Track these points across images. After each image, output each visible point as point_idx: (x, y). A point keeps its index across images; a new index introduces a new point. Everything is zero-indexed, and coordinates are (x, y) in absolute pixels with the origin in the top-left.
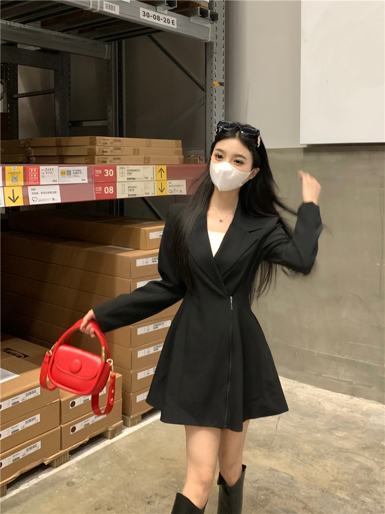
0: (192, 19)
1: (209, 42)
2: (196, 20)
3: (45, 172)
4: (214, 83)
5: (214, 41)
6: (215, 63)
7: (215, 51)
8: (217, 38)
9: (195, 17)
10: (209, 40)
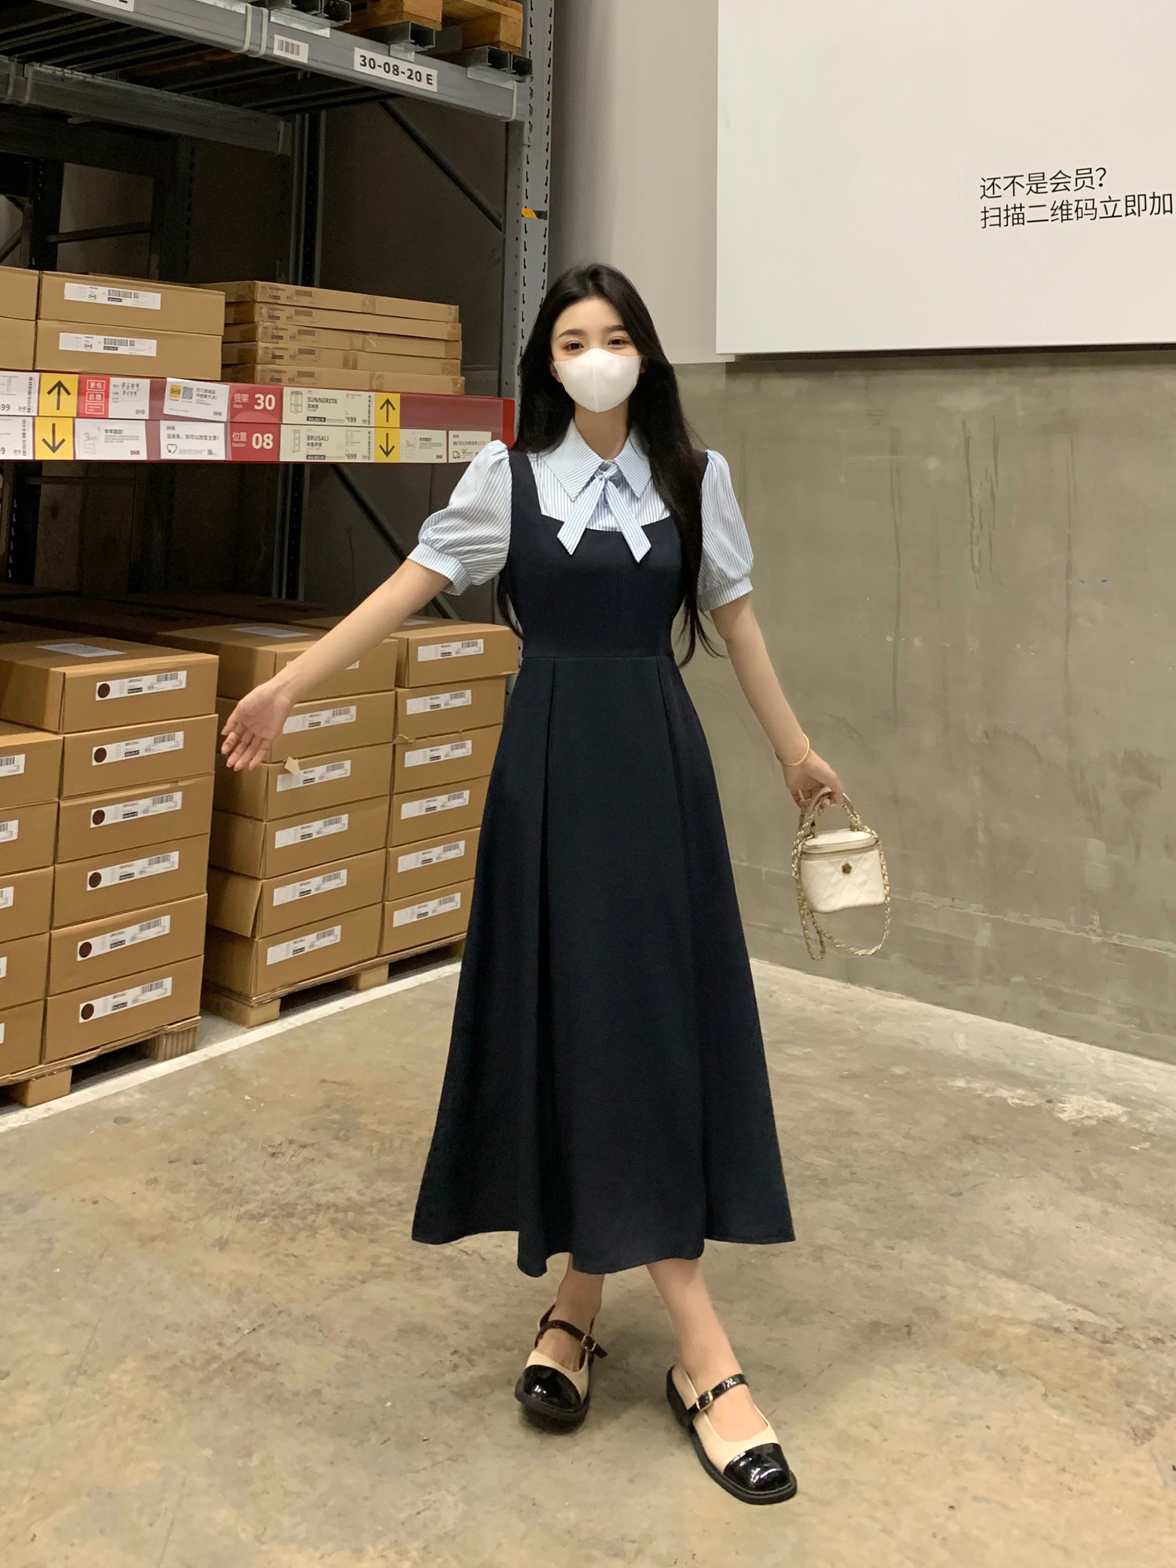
0: (472, 72)
1: (515, 120)
2: (481, 74)
3: (119, 390)
4: (524, 211)
5: (526, 119)
6: (525, 167)
7: (526, 142)
8: (531, 112)
9: (480, 67)
10: (514, 117)
